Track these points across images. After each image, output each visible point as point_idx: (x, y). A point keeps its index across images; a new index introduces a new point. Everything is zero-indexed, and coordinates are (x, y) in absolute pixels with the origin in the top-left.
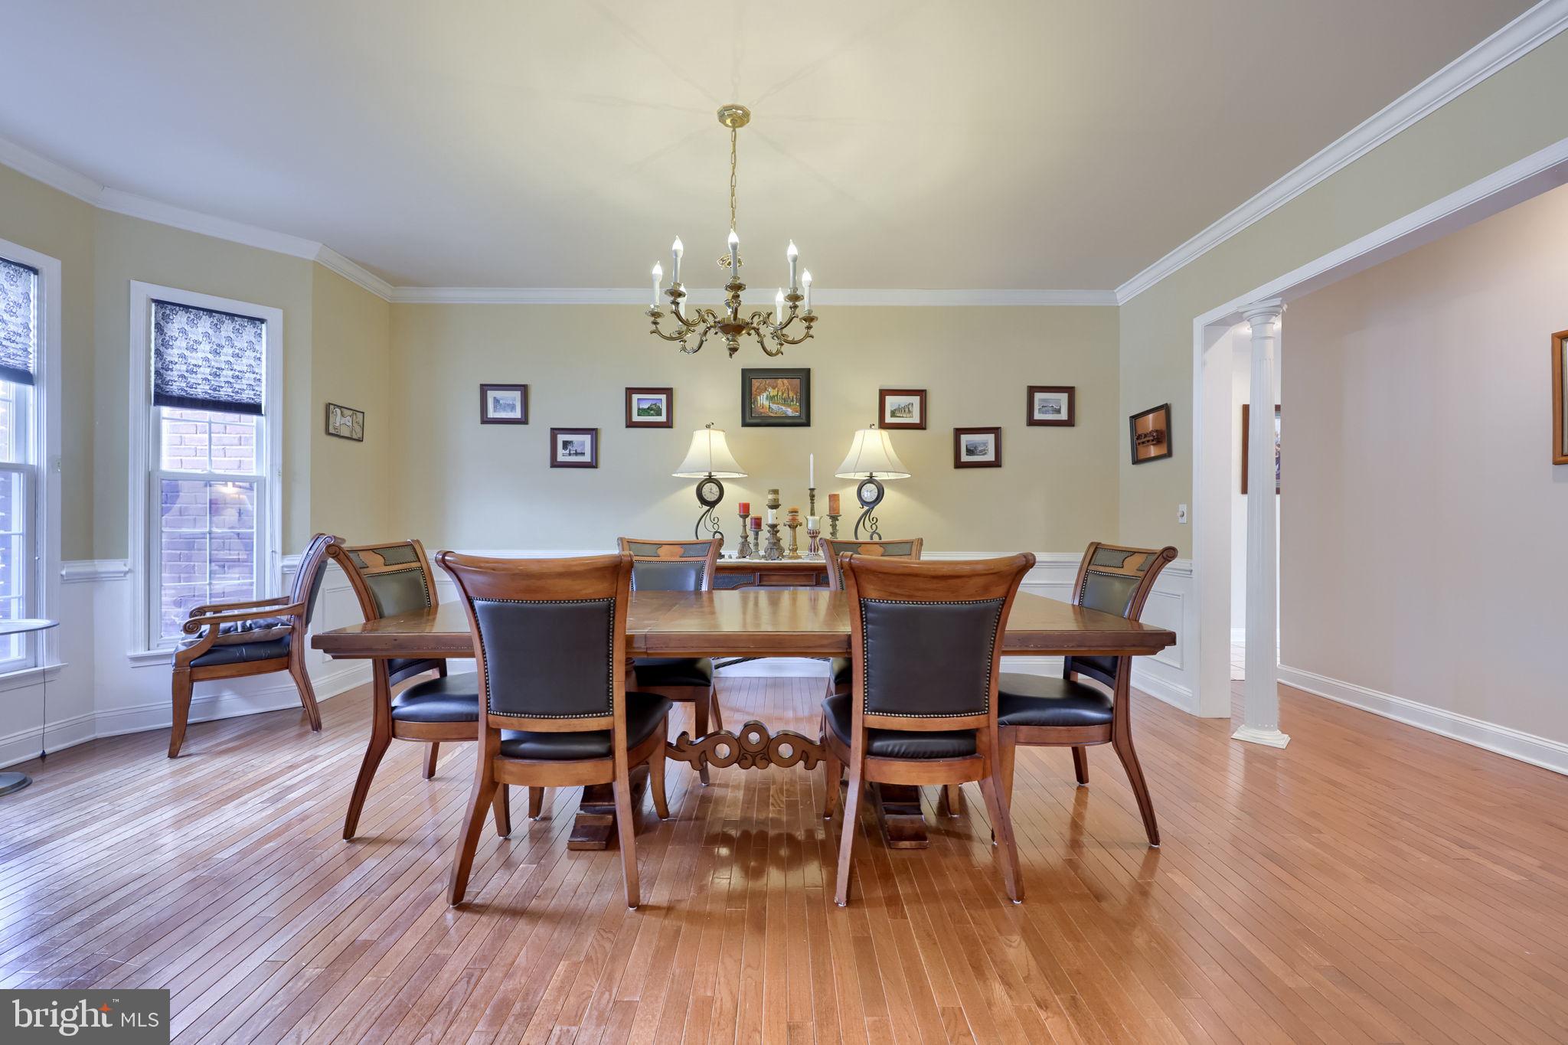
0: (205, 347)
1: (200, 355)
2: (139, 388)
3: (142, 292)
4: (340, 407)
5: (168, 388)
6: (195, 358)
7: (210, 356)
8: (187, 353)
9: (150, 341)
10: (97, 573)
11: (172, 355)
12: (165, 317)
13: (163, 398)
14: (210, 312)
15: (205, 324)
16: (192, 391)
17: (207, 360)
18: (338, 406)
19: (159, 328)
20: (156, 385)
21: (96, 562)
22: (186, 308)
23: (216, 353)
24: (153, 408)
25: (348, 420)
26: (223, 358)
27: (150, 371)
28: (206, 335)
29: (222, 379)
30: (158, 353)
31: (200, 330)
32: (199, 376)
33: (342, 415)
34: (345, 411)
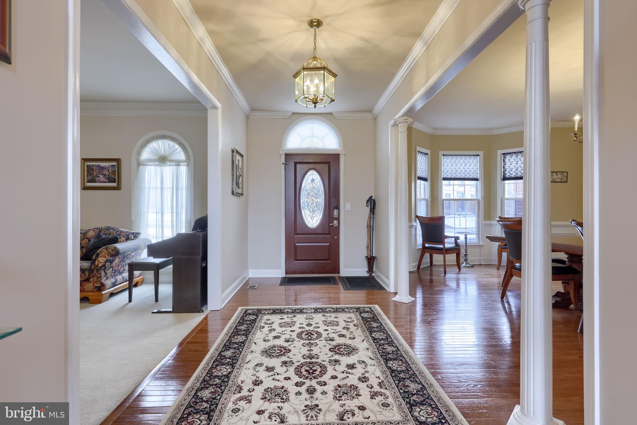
0: (514, 163)
1: (513, 165)
2: (499, 177)
3: (500, 152)
4: (555, 172)
5: (506, 176)
6: (512, 166)
7: (515, 165)
8: (510, 165)
9: (502, 164)
10: (491, 224)
11: (507, 167)
12: (505, 157)
13: (505, 179)
14: (515, 153)
15: (514, 156)
16: (511, 176)
17: (515, 166)
18: (554, 172)
19: (504, 161)
20: (503, 176)
21: (491, 221)
22: (509, 153)
23: (517, 164)
24: (503, 182)
25: (560, 176)
26: (519, 165)
27: (502, 172)
28: (515, 159)
29: (518, 171)
30: (504, 167)
31: (513, 158)
32: (513, 171)
33: (556, 174)
34: (558, 173)
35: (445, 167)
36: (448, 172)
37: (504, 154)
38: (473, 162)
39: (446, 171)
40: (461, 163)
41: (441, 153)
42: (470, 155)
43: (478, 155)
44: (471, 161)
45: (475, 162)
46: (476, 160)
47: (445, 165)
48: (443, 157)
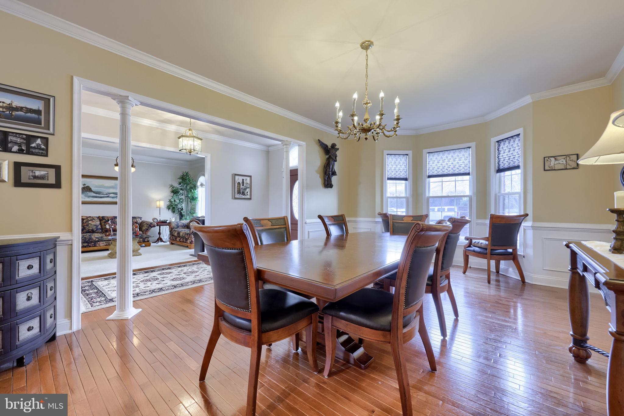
0: (507, 150)
2: (493, 169)
3: (493, 140)
4: (554, 157)
5: (500, 167)
7: (508, 153)
8: (503, 154)
9: (496, 154)
11: (500, 156)
12: (499, 146)
13: (499, 171)
14: (508, 139)
15: (507, 143)
16: (504, 166)
17: (507, 155)
19: (498, 150)
22: (504, 140)
23: (509, 151)
24: (497, 174)
25: (561, 161)
26: (511, 152)
27: (496, 163)
28: (507, 147)
29: (511, 160)
30: (498, 157)
32: (506, 161)
33: (556, 159)
34: (558, 158)
35: (430, 165)
36: (433, 169)
37: (498, 142)
38: (464, 155)
39: (432, 168)
40: (449, 158)
41: (425, 151)
42: (460, 149)
43: (469, 148)
44: (461, 155)
45: (466, 154)
46: (468, 153)
47: (431, 162)
48: (429, 155)
